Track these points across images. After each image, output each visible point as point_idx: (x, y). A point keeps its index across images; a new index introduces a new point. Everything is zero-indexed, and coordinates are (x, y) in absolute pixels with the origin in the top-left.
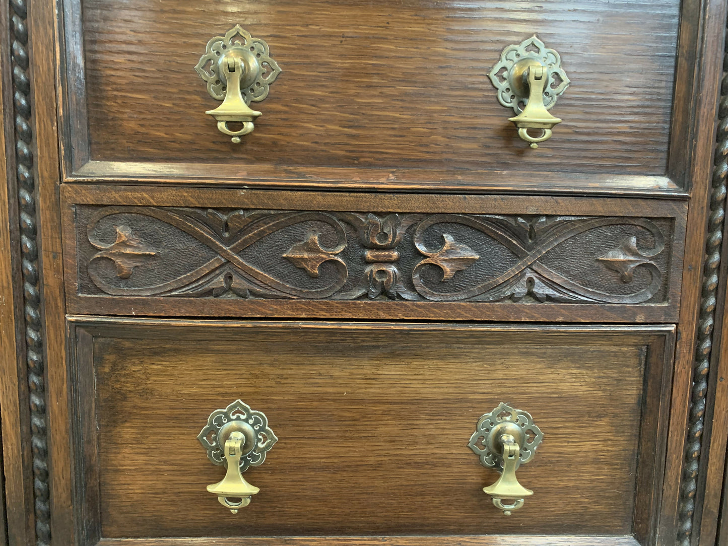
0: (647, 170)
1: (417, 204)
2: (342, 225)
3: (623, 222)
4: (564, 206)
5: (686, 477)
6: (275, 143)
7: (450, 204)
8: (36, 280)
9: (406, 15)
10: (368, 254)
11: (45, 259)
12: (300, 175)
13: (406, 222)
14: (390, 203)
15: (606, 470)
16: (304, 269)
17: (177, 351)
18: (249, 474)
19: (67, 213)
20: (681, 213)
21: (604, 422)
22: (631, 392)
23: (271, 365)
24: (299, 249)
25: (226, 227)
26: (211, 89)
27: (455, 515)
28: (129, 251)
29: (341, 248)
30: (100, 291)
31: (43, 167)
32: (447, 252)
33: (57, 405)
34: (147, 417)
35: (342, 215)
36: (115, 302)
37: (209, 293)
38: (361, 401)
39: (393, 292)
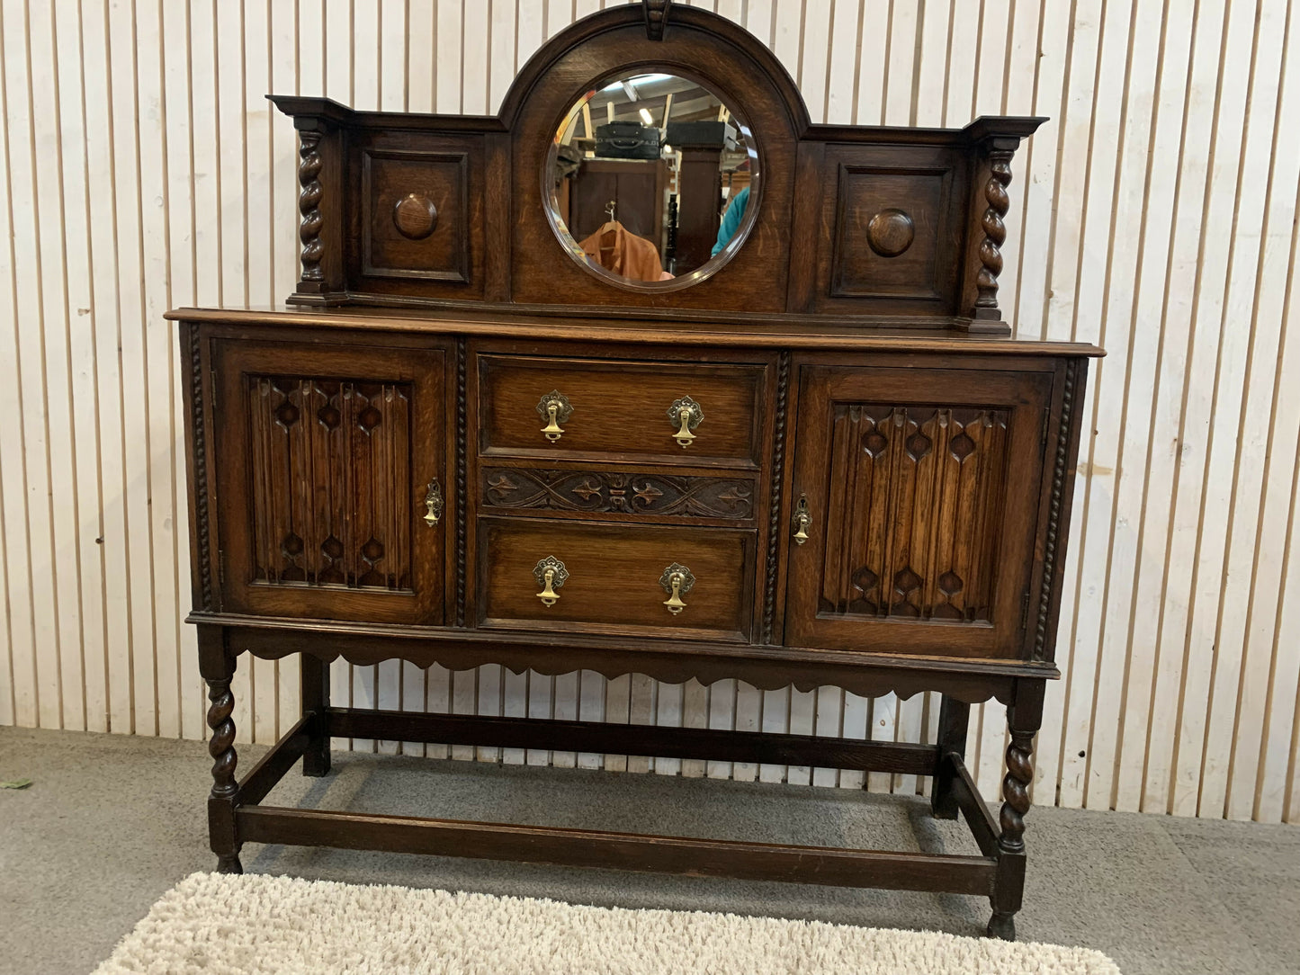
0: (743, 457)
1: (635, 470)
2: (600, 478)
3: (731, 481)
4: (701, 473)
5: (766, 604)
6: (571, 441)
7: (648, 471)
8: (464, 498)
9: (629, 386)
10: (611, 491)
11: (469, 490)
12: (581, 455)
13: (629, 478)
14: (623, 470)
15: (727, 598)
16: (583, 498)
17: (524, 532)
18: (555, 591)
19: (479, 470)
20: (758, 478)
21: (725, 574)
22: (738, 562)
23: (567, 540)
24: (580, 488)
25: (548, 478)
26: (543, 418)
27: (652, 616)
28: (505, 487)
29: (598, 489)
30: (491, 504)
31: (470, 450)
32: (649, 492)
33: (471, 555)
34: (509, 561)
35: (599, 473)
36: (498, 510)
37: (540, 506)
38: (608, 559)
39: (623, 509)
